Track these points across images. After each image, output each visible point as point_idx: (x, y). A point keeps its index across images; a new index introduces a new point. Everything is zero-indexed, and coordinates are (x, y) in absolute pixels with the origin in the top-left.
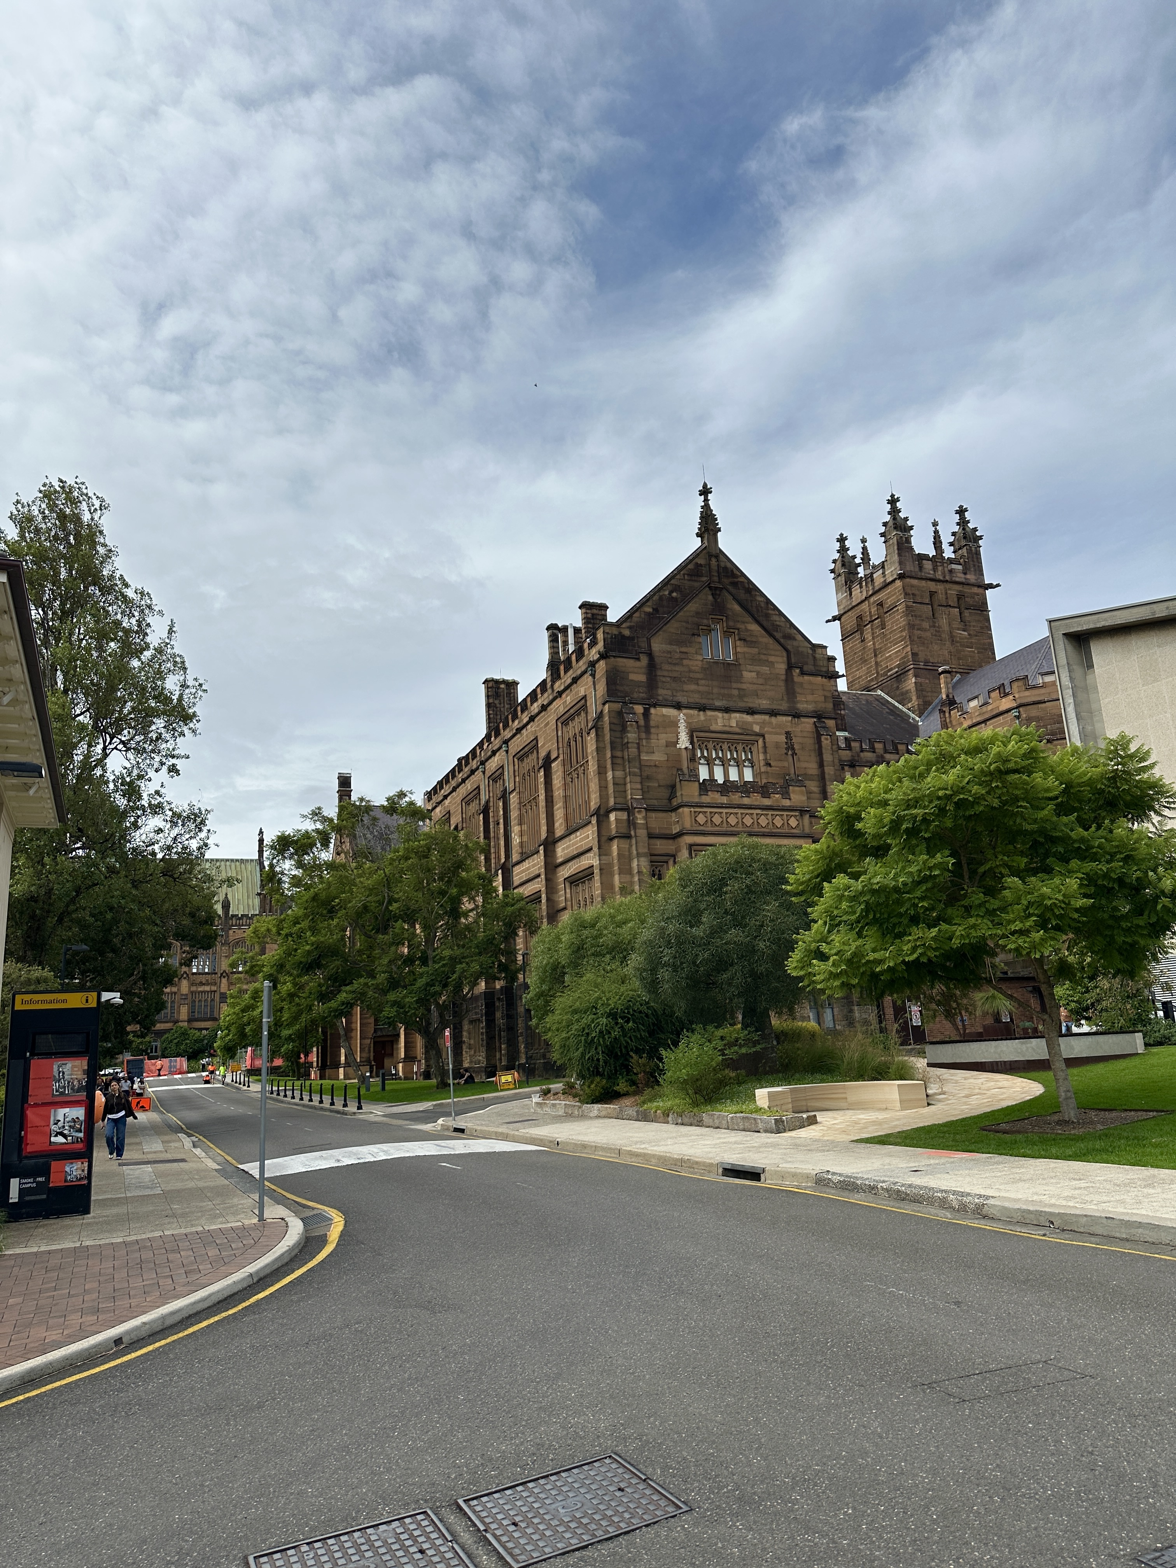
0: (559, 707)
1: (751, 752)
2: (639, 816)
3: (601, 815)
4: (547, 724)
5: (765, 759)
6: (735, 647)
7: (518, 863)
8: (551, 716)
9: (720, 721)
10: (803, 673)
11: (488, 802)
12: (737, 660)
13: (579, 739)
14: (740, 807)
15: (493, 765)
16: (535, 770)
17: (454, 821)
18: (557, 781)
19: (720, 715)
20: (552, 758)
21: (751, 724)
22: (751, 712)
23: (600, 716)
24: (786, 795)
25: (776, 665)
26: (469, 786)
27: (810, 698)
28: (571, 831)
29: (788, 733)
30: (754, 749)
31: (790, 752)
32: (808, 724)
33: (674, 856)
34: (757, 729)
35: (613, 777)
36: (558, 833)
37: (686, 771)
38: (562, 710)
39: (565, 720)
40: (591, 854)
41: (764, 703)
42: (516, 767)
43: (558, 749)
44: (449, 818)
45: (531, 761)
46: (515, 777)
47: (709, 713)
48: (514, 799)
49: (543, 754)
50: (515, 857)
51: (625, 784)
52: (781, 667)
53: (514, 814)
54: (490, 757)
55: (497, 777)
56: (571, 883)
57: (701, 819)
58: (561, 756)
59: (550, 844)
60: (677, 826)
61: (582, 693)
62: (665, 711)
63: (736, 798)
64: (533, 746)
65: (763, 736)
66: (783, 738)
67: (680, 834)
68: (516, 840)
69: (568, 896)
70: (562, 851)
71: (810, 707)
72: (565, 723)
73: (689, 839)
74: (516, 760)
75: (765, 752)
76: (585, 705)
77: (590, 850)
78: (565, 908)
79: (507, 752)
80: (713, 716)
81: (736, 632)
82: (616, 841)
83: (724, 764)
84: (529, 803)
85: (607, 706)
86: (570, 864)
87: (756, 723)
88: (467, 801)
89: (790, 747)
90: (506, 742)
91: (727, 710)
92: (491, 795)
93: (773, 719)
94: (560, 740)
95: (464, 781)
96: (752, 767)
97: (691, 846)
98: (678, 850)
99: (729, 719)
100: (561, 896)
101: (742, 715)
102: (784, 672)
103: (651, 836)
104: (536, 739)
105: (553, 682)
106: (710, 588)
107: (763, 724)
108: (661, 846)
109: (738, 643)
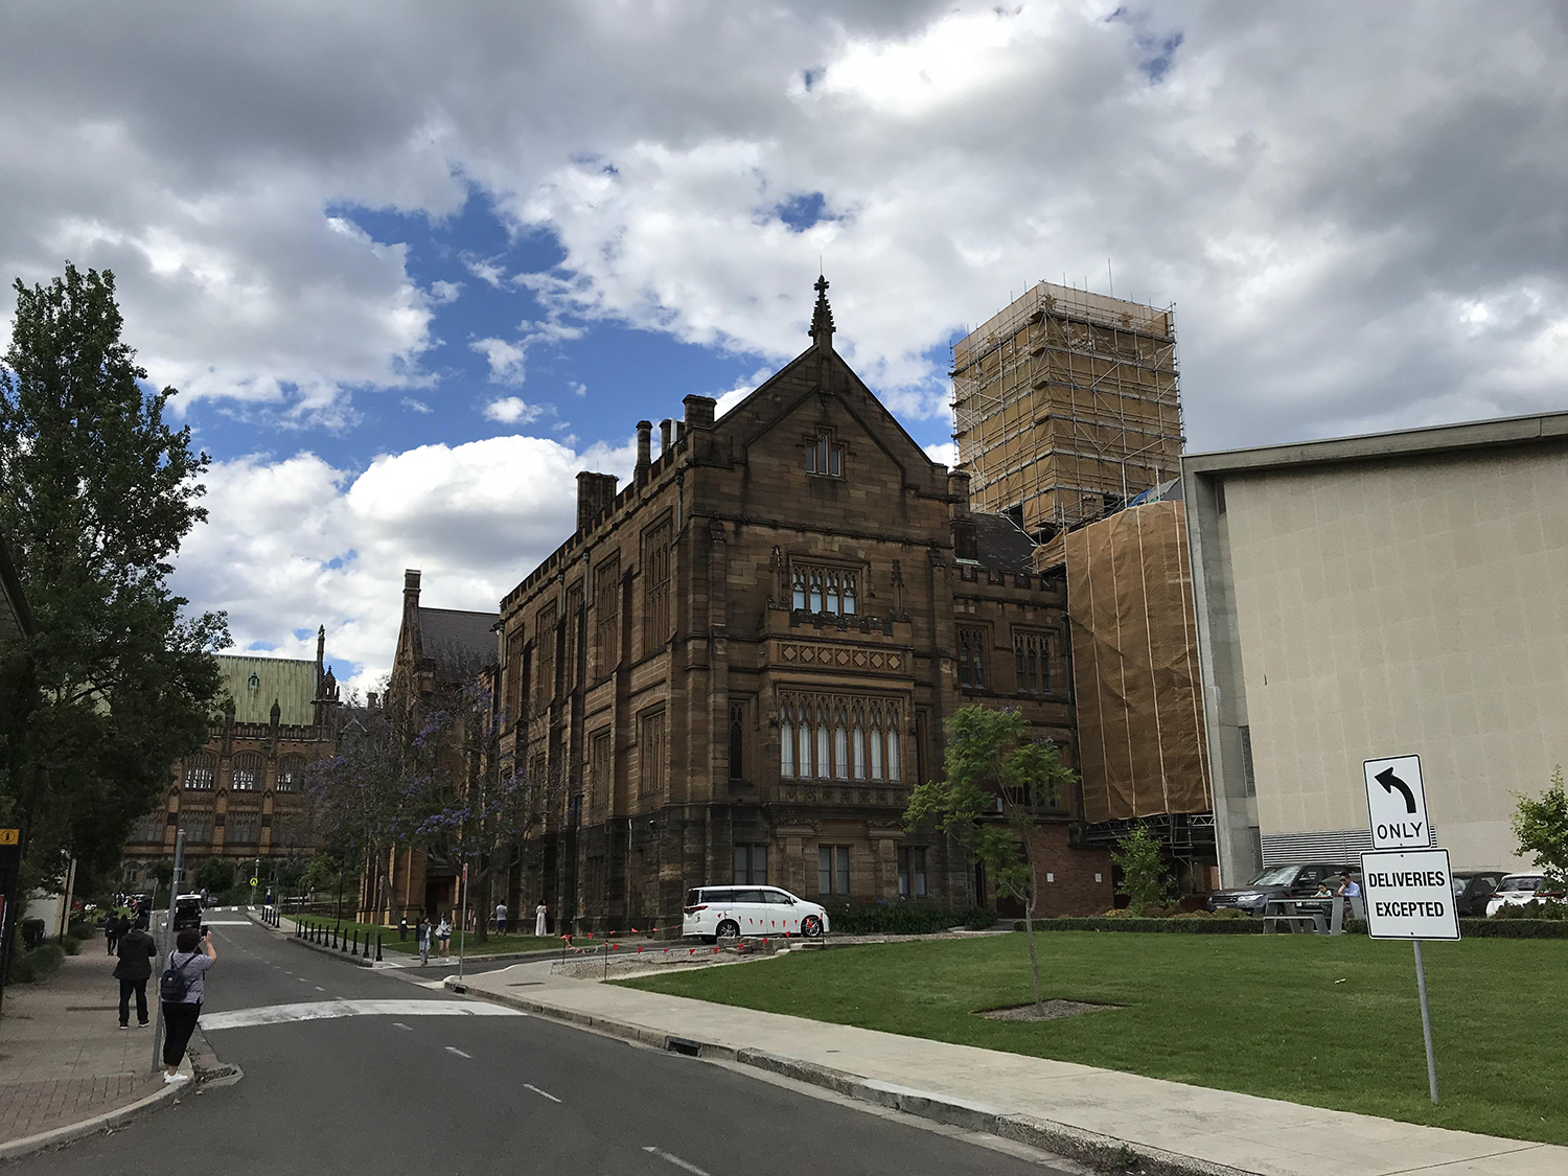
0: (644, 516)
1: (854, 581)
2: (720, 647)
3: (678, 643)
4: (631, 534)
5: (868, 590)
6: (843, 463)
7: (591, 690)
8: (636, 526)
9: (820, 545)
10: (919, 496)
11: (564, 617)
12: (844, 475)
13: (663, 553)
14: (835, 641)
15: (573, 574)
16: (615, 585)
17: (529, 635)
18: (638, 600)
19: (821, 537)
20: (634, 573)
21: (855, 549)
22: (856, 536)
23: (685, 530)
24: (888, 632)
25: (890, 485)
26: (546, 596)
27: (924, 523)
28: (647, 658)
29: (896, 562)
30: (858, 578)
31: (896, 584)
32: (920, 552)
33: (757, 693)
34: (862, 555)
35: (694, 601)
36: (634, 660)
37: (776, 598)
38: (647, 520)
39: (650, 532)
40: (664, 686)
41: (873, 526)
42: (597, 579)
43: (640, 563)
44: (523, 632)
45: (612, 575)
46: (594, 591)
47: (809, 535)
48: (592, 615)
49: (625, 568)
50: (589, 682)
51: (707, 610)
52: (894, 486)
53: (591, 633)
54: (570, 566)
55: (575, 589)
56: (644, 717)
57: (790, 653)
58: (643, 572)
59: (625, 671)
60: (763, 660)
61: (669, 504)
62: (758, 529)
63: (831, 632)
64: (615, 558)
65: (869, 564)
66: (889, 567)
67: (765, 669)
68: (591, 663)
69: (640, 731)
70: (637, 680)
71: (924, 535)
72: (650, 535)
73: (774, 676)
74: (597, 572)
75: (869, 582)
76: (671, 518)
77: (663, 681)
78: (635, 745)
79: (588, 561)
80: (812, 538)
81: (846, 445)
82: (692, 673)
83: (823, 593)
84: (605, 622)
85: (693, 520)
86: (644, 695)
87: (862, 548)
88: (542, 614)
89: (897, 575)
90: (588, 550)
91: (829, 532)
92: (569, 609)
93: (882, 546)
94: (643, 554)
95: (541, 590)
96: (855, 597)
97: (775, 683)
98: (762, 687)
99: (831, 542)
100: (631, 731)
101: (845, 539)
102: (898, 493)
103: (732, 669)
104: (619, 549)
105: (640, 487)
106: (819, 394)
107: (869, 550)
108: (742, 681)
109: (847, 457)
